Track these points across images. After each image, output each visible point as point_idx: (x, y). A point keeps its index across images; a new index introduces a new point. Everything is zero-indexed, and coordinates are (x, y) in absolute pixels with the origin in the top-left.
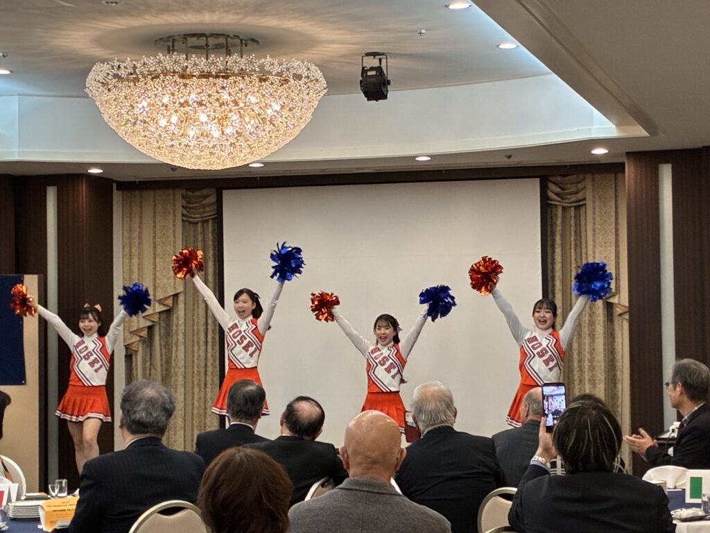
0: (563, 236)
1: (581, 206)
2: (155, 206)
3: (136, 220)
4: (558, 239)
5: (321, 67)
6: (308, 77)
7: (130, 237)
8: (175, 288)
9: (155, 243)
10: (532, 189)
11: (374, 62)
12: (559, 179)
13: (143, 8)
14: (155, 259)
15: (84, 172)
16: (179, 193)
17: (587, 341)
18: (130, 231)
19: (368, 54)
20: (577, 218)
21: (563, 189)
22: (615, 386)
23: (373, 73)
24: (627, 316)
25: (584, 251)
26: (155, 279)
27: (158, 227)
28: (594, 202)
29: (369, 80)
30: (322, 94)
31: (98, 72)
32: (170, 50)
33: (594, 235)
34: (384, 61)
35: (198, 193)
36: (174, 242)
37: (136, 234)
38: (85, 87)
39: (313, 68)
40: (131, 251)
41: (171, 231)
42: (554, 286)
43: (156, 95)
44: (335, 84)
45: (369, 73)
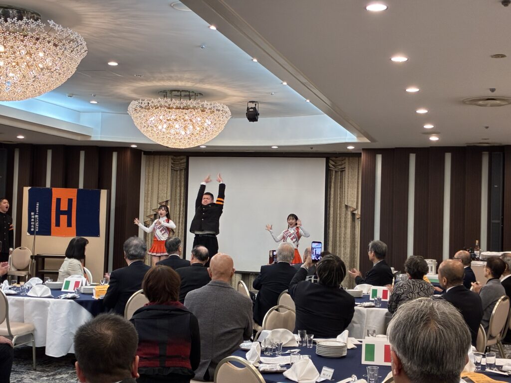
0: (335, 184)
1: (343, 171)
2: (160, 162)
3: (151, 168)
4: (333, 185)
5: (229, 106)
6: (222, 111)
7: (149, 175)
8: (167, 198)
9: (159, 178)
10: (322, 162)
11: (253, 105)
12: (334, 159)
13: (152, 78)
14: (159, 185)
15: (129, 146)
16: (170, 157)
17: (343, 229)
18: (149, 173)
19: (250, 102)
20: (341, 175)
21: (336, 163)
22: (355, 249)
23: (252, 110)
24: (360, 219)
25: (343, 190)
26: (158, 194)
27: (160, 171)
28: (349, 169)
29: (250, 113)
30: (229, 118)
31: (133, 105)
32: (165, 96)
33: (348, 183)
34: (257, 105)
35: (178, 158)
36: (167, 178)
37: (151, 174)
38: (127, 111)
39: (225, 106)
40: (148, 182)
41: (166, 174)
42: (330, 205)
43: (157, 115)
44: (235, 113)
45: (250, 110)
